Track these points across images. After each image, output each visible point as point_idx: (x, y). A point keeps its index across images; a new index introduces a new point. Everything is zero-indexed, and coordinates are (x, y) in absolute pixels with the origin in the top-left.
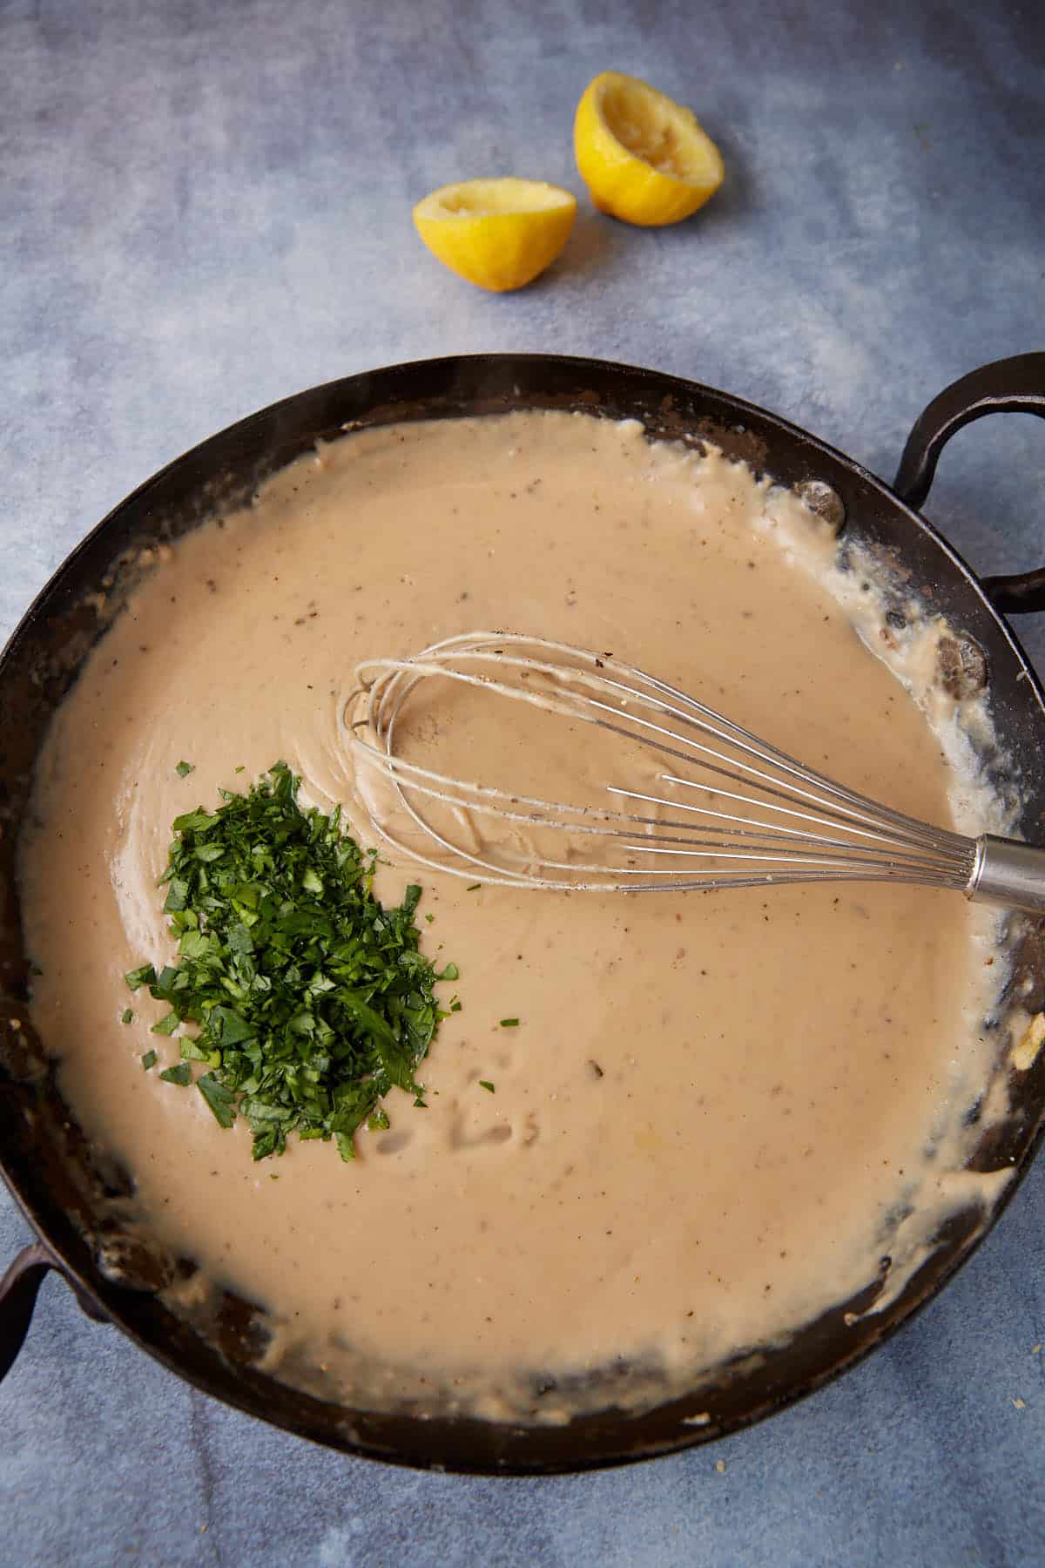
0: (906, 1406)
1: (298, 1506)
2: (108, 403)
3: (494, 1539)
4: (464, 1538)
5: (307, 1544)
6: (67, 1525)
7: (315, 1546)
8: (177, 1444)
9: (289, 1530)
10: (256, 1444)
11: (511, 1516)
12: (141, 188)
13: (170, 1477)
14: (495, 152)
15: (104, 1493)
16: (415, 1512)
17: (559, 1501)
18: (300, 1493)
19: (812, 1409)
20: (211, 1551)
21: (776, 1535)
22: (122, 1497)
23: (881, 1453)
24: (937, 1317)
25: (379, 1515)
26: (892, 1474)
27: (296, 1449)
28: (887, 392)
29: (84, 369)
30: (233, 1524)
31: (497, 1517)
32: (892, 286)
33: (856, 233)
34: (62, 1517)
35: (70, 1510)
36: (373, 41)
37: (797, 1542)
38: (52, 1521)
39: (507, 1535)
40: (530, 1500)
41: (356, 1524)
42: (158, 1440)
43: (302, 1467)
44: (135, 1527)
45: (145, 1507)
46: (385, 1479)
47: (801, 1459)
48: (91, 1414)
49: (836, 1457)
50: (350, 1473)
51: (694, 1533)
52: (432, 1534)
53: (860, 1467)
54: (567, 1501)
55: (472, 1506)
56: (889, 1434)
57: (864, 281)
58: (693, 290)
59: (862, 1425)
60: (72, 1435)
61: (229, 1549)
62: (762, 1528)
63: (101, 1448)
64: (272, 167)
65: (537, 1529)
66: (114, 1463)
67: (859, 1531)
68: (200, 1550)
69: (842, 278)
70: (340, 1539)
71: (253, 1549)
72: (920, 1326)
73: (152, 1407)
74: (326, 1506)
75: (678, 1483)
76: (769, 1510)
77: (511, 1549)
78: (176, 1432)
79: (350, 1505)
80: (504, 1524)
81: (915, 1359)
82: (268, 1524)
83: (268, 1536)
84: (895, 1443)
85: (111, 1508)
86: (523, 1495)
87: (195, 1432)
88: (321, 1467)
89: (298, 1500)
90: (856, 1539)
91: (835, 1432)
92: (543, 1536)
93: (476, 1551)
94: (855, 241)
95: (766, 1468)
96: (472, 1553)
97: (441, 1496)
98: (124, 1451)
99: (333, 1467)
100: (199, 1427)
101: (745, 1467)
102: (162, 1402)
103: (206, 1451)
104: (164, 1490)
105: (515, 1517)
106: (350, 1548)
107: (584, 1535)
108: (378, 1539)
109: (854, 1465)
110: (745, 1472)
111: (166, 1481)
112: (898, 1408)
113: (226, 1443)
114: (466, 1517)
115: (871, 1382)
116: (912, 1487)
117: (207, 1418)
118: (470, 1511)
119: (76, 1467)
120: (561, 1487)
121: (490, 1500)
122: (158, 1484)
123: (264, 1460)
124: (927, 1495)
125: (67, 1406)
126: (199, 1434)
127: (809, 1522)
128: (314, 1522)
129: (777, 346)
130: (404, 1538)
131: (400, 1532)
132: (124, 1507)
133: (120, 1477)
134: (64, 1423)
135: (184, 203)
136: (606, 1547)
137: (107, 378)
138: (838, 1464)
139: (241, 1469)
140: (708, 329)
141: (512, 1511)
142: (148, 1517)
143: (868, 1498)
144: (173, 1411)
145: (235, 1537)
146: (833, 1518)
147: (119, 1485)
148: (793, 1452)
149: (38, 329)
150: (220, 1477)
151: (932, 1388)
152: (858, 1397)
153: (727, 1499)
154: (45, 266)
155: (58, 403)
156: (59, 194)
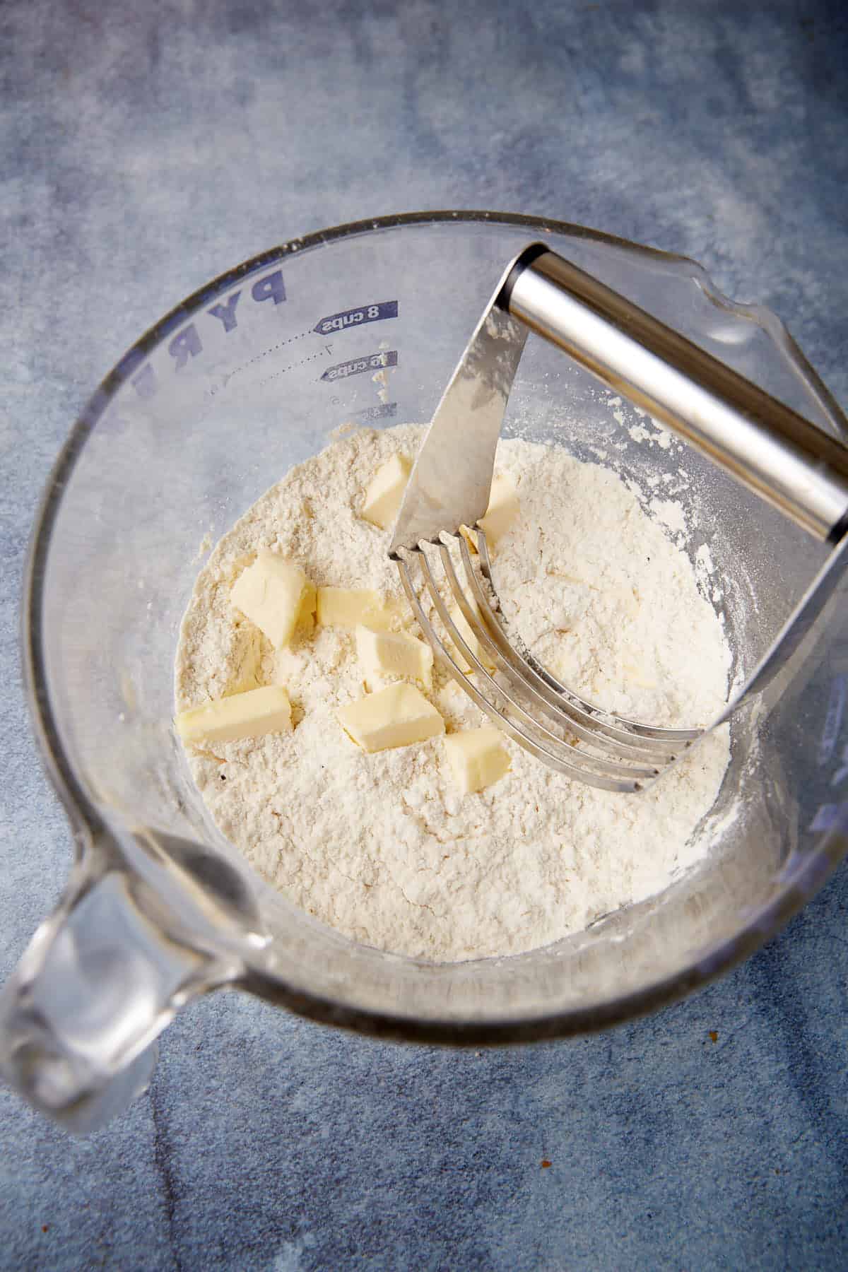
0: (809, 1132)
1: (254, 1222)
2: (85, 227)
3: (437, 1252)
4: (409, 1252)
5: (262, 1257)
6: (36, 1240)
7: (270, 1259)
8: (141, 1164)
9: (246, 1244)
10: (216, 1164)
11: (452, 1231)
12: (116, 43)
13: (133, 1196)
14: (434, 27)
15: (72, 1210)
16: (363, 1228)
17: (496, 1217)
18: (256, 1210)
19: (726, 1134)
20: (172, 1264)
21: (694, 1249)
22: (89, 1213)
23: (788, 1174)
24: (836, 1052)
25: (330, 1230)
26: (798, 1192)
27: (252, 1169)
28: (779, 246)
29: (62, 196)
30: (194, 1239)
31: (439, 1232)
32: (782, 154)
33: (751, 110)
34: (31, 1231)
35: (38, 1225)
37: (713, 1255)
38: (22, 1236)
39: (449, 1248)
40: (470, 1216)
41: (308, 1238)
42: (124, 1161)
43: (258, 1186)
44: (101, 1241)
45: (110, 1224)
46: (335, 1198)
47: (716, 1180)
48: (60, 1137)
49: (748, 1177)
50: (304, 1191)
51: (620, 1245)
52: (379, 1248)
53: (769, 1186)
54: (504, 1217)
55: (416, 1222)
56: (794, 1157)
57: (759, 150)
58: (608, 153)
59: (771, 1148)
60: (42, 1155)
61: (189, 1261)
62: (681, 1241)
63: (69, 1167)
64: (235, 30)
65: (475, 1244)
66: (81, 1181)
67: (769, 1245)
68: (161, 1262)
69: (739, 148)
70: (293, 1252)
71: (212, 1262)
72: (822, 1060)
73: (117, 1130)
74: (282, 1223)
75: (605, 1201)
76: (687, 1225)
77: (452, 1261)
78: (141, 1153)
79: (303, 1221)
80: (446, 1238)
81: (817, 1089)
82: (226, 1238)
83: (226, 1250)
84: (801, 1164)
85: (79, 1223)
86: (463, 1212)
87: (157, 1154)
88: (276, 1187)
89: (254, 1216)
90: (766, 1253)
91: (746, 1155)
92: (482, 1249)
93: (420, 1265)
94: (749, 117)
95: (685, 1188)
96: (417, 1265)
97: (388, 1213)
98: (90, 1172)
99: (288, 1186)
100: (162, 1148)
101: (665, 1187)
102: (128, 1125)
103: (168, 1172)
104: (128, 1207)
105: (456, 1231)
106: (303, 1261)
107: (519, 1249)
108: (329, 1253)
109: (764, 1185)
110: (665, 1190)
111: (130, 1198)
112: (801, 1134)
113: (187, 1163)
114: (410, 1232)
115: (777, 1110)
116: (816, 1205)
117: (169, 1140)
118: (414, 1227)
119: (45, 1185)
120: (498, 1205)
121: (433, 1217)
122: (123, 1201)
123: (222, 1180)
124: (829, 1212)
125: (37, 1129)
126: (162, 1154)
127: (723, 1236)
128: (268, 1238)
129: (683, 203)
130: (353, 1252)
131: (349, 1247)
132: (90, 1222)
133: (86, 1194)
134: (35, 1143)
135: (155, 57)
136: (540, 1259)
137: (84, 205)
138: (749, 1184)
139: (200, 1188)
140: (623, 186)
141: (453, 1228)
142: (114, 1232)
143: (777, 1215)
144: (137, 1134)
145: (195, 1251)
146: (745, 1232)
147: (86, 1202)
148: (709, 1173)
149: (20, 160)
150: (181, 1194)
151: (832, 1115)
152: (766, 1123)
153: (649, 1216)
154: (27, 105)
155: (39, 225)
156: (40, 42)
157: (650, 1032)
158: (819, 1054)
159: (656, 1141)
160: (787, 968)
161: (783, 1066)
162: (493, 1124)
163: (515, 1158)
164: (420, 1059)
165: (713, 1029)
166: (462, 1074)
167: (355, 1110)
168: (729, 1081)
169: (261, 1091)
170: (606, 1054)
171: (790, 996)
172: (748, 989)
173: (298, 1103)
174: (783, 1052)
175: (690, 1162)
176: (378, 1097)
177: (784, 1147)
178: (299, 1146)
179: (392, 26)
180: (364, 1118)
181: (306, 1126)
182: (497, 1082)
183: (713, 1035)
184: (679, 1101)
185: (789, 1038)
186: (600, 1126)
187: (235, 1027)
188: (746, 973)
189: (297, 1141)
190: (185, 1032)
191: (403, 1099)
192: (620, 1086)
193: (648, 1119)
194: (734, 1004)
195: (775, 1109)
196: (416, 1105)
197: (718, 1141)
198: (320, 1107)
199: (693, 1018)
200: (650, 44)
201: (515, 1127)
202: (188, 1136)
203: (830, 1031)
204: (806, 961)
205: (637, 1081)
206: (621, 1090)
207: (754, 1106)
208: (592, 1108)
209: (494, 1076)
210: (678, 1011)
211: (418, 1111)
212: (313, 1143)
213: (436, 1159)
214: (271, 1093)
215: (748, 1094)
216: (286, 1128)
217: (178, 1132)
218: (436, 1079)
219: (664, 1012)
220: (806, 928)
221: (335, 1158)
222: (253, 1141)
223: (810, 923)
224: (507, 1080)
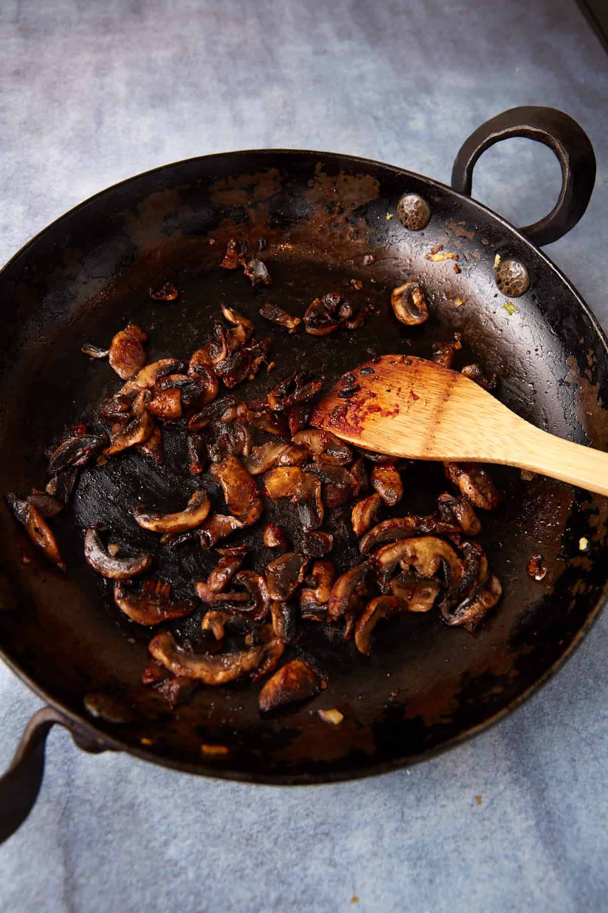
0: (552, 874)
8: (52, 901)
12: (74, 115)
14: (285, 104)
19: (489, 875)
24: (570, 811)
36: (215, 43)
42: (39, 899)
56: (541, 893)
59: (523, 887)
64: (153, 106)
72: (559, 817)
78: (52, 892)
81: (556, 840)
84: (546, 899)
87: (65, 892)
91: (504, 892)
94: (496, 159)
98: (14, 907)
100: (69, 888)
103: (73, 907)
112: (546, 875)
113: (87, 900)
115: (527, 856)
117: (75, 881)
126: (69, 893)
135: (99, 124)
144: (51, 877)
149: (6, 189)
151: (568, 861)
152: (519, 867)
154: (13, 154)
155: (16, 231)
156: (24, 115)
157: (432, 797)
158: (557, 812)
159: (437, 881)
160: (532, 749)
161: (532, 822)
162: (316, 868)
163: (332, 894)
164: (263, 818)
165: (478, 794)
166: (293, 830)
167: (214, 857)
168: (492, 834)
169: (144, 843)
170: (400, 814)
171: (535, 769)
172: (504, 765)
173: (171, 852)
174: (531, 813)
175: (463, 897)
176: (231, 847)
177: (533, 886)
178: (172, 886)
179: (258, 103)
180: (220, 864)
181: (176, 870)
182: (319, 836)
183: (478, 799)
184: (455, 850)
185: (535, 801)
186: (396, 869)
187: (127, 794)
188: (502, 751)
189: (169, 882)
190: (91, 797)
191: (249, 849)
192: (411, 838)
193: (431, 864)
194: (494, 776)
195: (526, 856)
196: (258, 853)
197: (484, 881)
198: (188, 856)
199: (464, 786)
200: (429, 113)
201: (331, 870)
202: (89, 878)
203: (565, 796)
204: (546, 742)
205: (423, 834)
206: (412, 842)
207: (510, 854)
208: (390, 856)
209: (317, 831)
210: (453, 781)
211: (260, 858)
212: (182, 883)
213: (273, 896)
214: (152, 844)
215: (506, 844)
216: (162, 872)
217: (82, 875)
218: (274, 833)
219: (442, 782)
220: (546, 718)
221: (197, 894)
222: (138, 881)
223: (548, 715)
224: (327, 834)
